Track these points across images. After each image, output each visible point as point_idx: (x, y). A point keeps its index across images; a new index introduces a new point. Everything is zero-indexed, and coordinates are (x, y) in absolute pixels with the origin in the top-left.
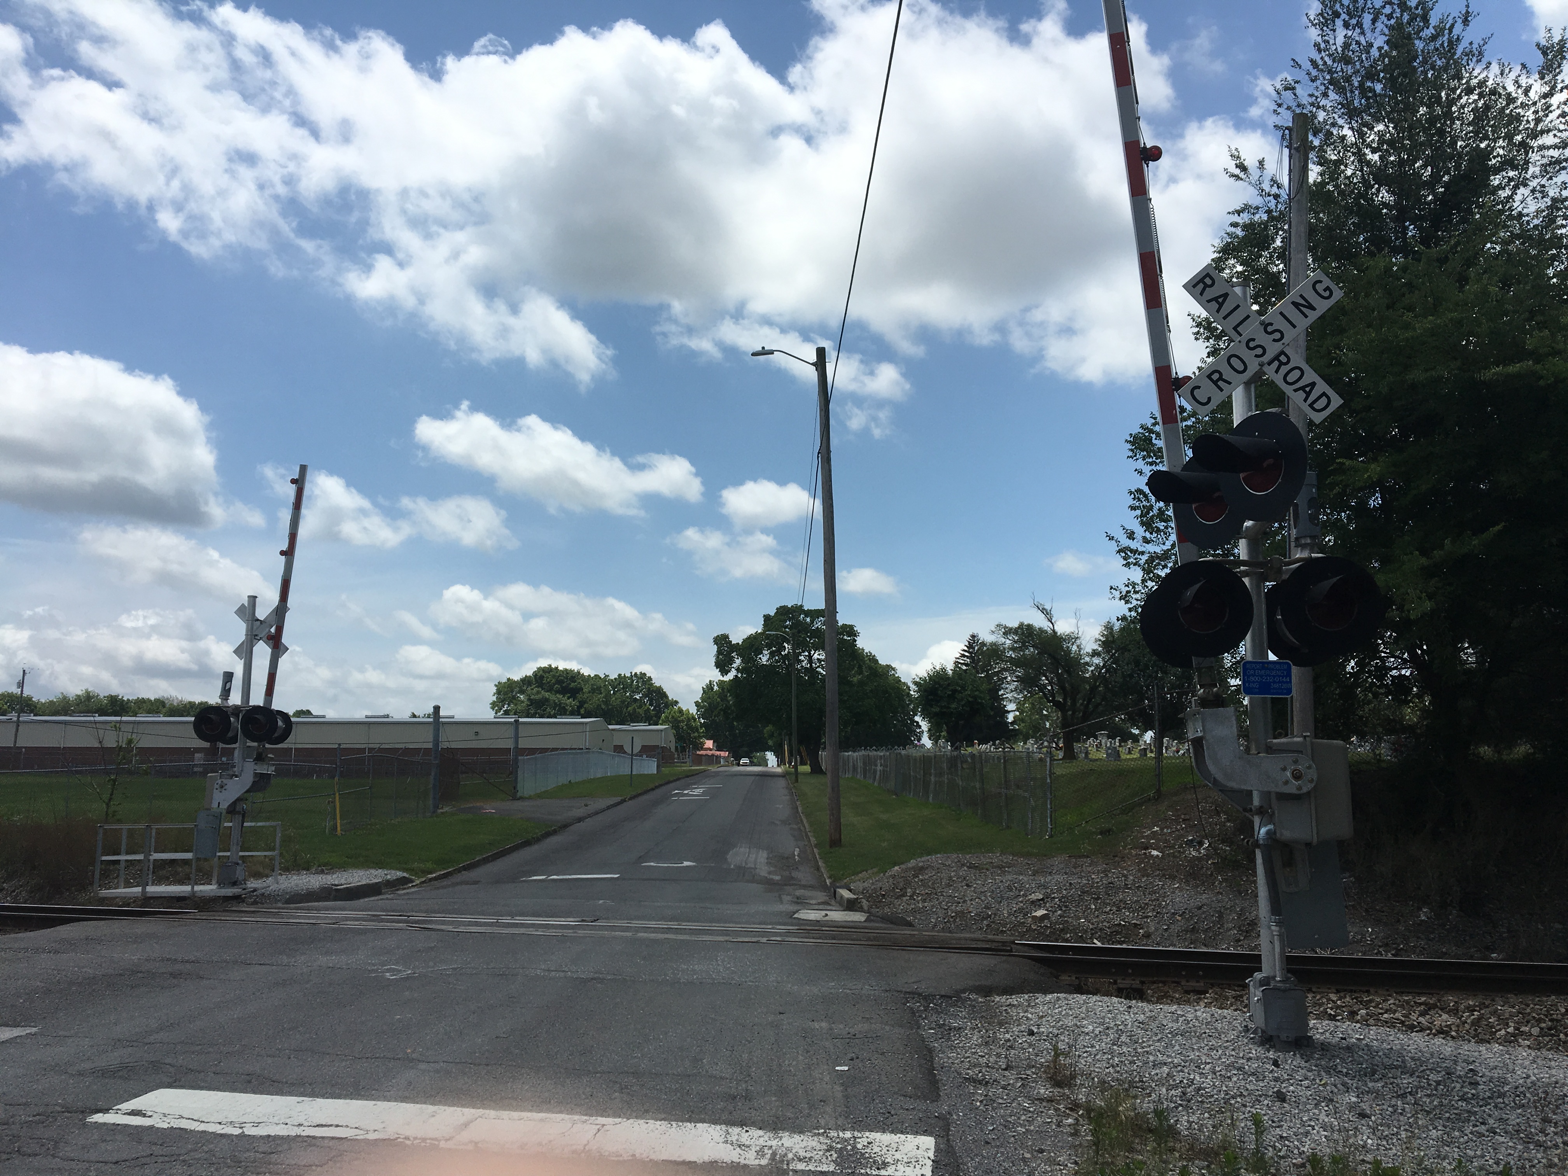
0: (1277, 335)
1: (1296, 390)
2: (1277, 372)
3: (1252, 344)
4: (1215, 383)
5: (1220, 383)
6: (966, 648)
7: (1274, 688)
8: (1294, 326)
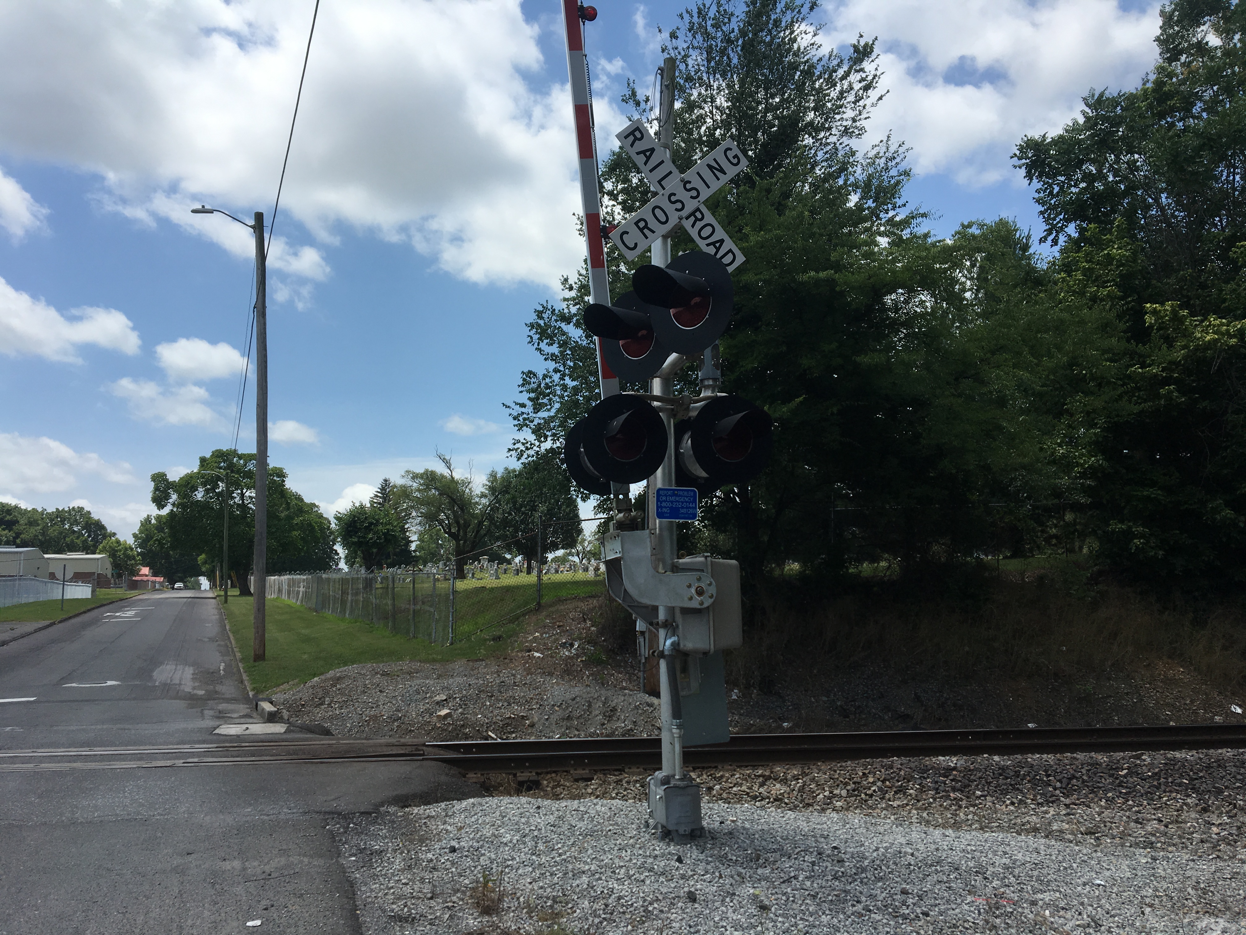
0: (694, 193)
1: (708, 245)
2: (693, 226)
3: (673, 199)
4: (641, 230)
5: (646, 231)
6: (379, 490)
7: (682, 513)
8: (709, 187)
